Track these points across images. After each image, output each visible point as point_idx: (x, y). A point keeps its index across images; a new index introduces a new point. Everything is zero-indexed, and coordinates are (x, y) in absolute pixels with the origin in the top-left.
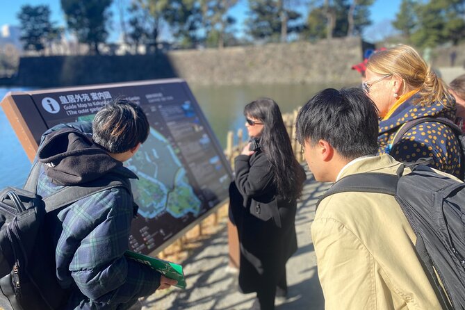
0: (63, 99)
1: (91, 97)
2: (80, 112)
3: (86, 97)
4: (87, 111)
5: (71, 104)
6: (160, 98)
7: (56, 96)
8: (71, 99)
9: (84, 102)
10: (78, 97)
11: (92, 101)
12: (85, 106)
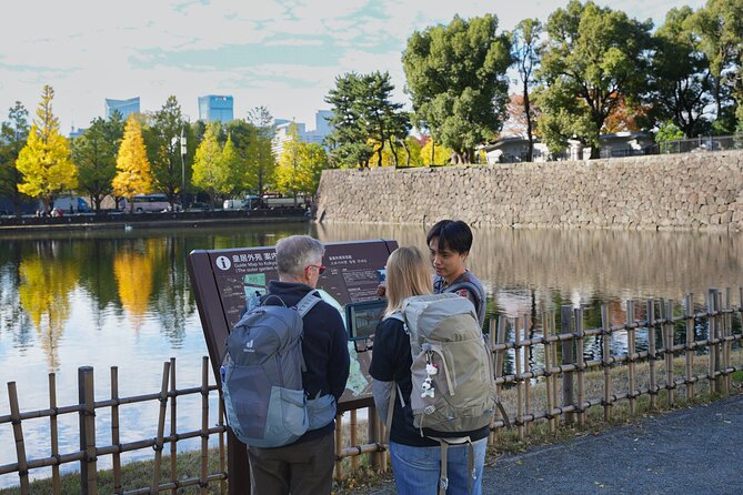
0: (236, 258)
1: (263, 257)
2: (249, 270)
3: (258, 256)
4: (256, 270)
5: (242, 263)
6: (348, 260)
7: (229, 255)
8: (243, 258)
9: (255, 262)
10: (251, 256)
11: (264, 260)
12: (255, 265)
